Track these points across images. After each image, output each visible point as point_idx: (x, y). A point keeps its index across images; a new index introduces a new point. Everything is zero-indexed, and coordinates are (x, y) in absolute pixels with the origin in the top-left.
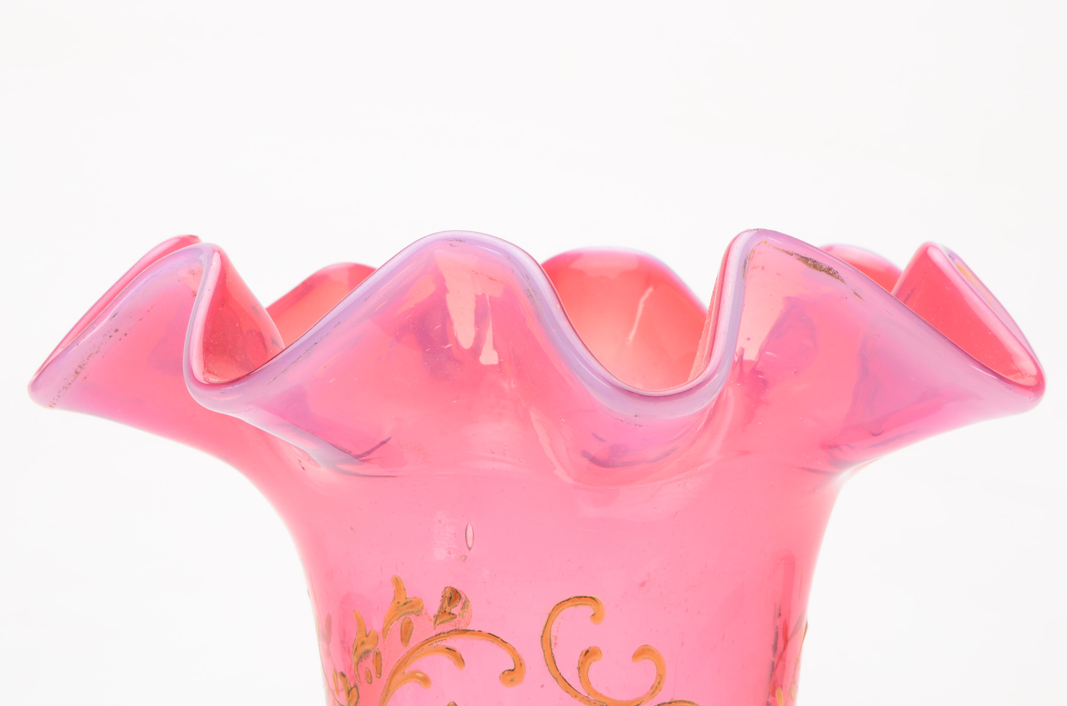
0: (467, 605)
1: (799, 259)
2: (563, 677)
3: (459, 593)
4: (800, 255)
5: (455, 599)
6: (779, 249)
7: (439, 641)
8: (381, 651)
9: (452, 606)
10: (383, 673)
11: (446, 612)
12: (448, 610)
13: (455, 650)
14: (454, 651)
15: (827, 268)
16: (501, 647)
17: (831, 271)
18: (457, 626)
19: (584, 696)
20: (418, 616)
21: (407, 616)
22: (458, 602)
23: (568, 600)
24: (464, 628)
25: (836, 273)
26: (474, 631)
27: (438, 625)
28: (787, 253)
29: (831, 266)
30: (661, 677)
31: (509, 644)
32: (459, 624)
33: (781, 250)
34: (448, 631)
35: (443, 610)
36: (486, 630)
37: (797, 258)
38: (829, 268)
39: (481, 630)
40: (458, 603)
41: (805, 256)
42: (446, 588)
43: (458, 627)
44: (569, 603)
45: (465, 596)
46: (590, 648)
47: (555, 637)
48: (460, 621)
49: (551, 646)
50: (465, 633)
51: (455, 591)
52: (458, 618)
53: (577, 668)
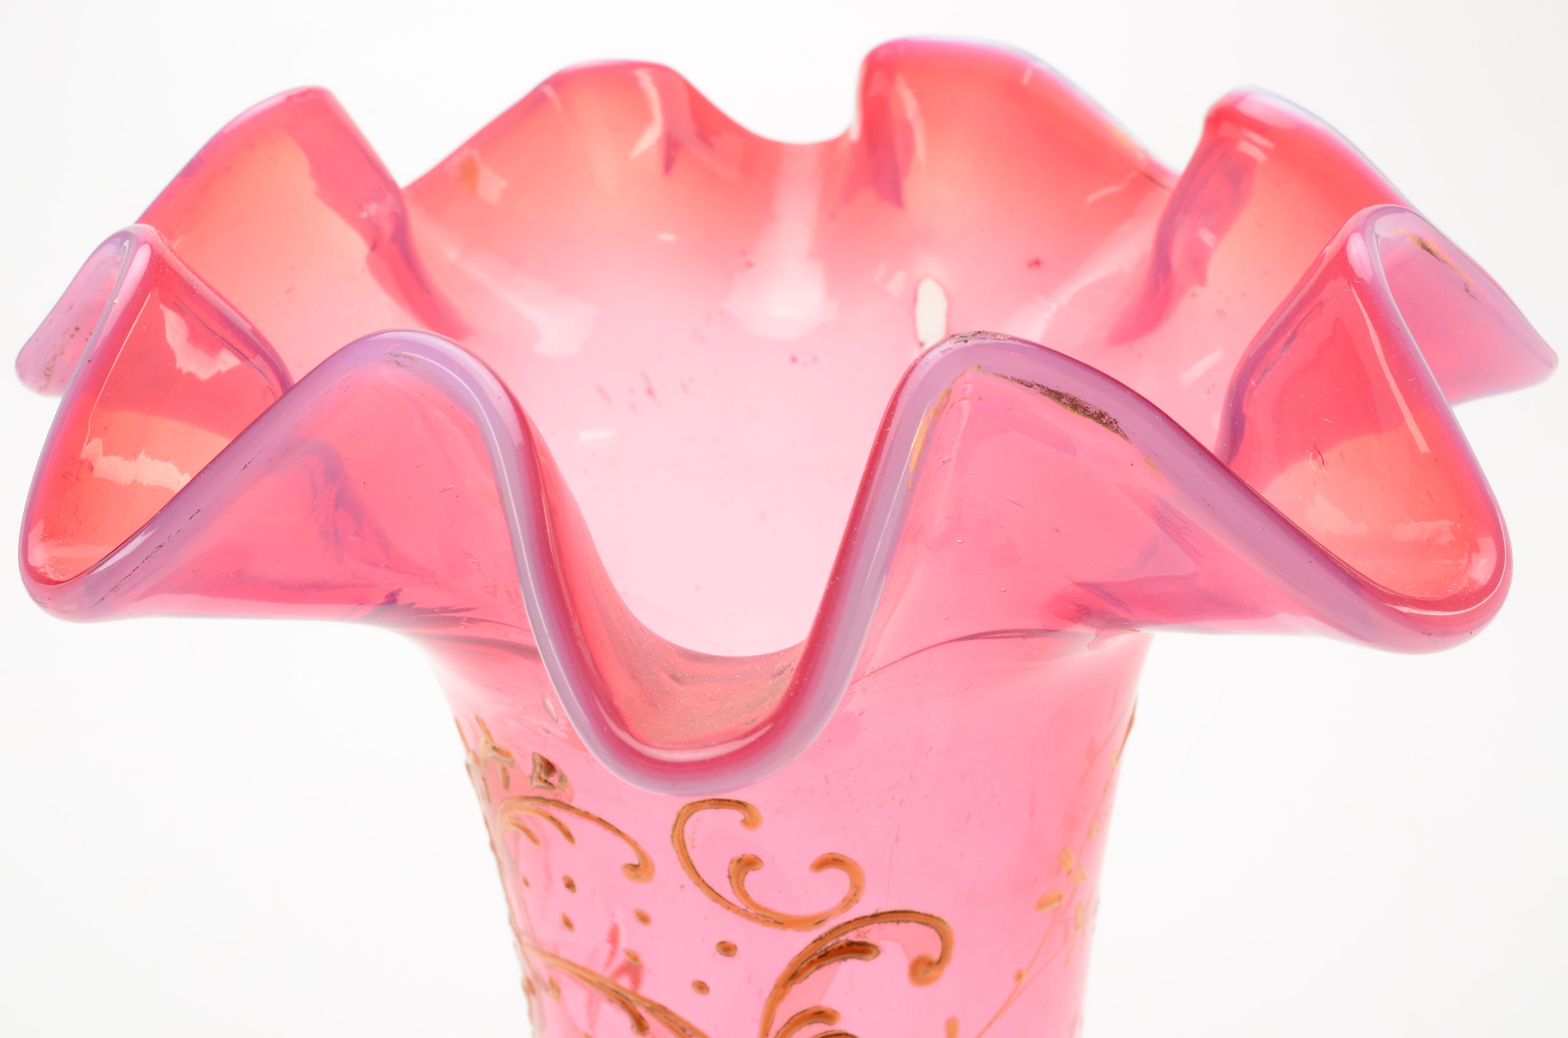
1: (1043, 394)
2: (707, 885)
4: (1046, 387)
5: (549, 769)
6: (1006, 378)
12: (543, 777)
15: (1098, 412)
17: (1104, 418)
19: (741, 908)
20: (511, 767)
23: (703, 801)
24: (567, 803)
25: (1114, 422)
26: (580, 810)
27: (536, 787)
28: (1022, 383)
29: (1104, 409)
30: (859, 888)
32: (560, 796)
33: (1010, 378)
35: (537, 775)
37: (1040, 392)
38: (1101, 413)
40: (553, 774)
41: (1056, 389)
42: (534, 753)
43: (560, 799)
44: (706, 805)
46: (743, 856)
47: (691, 839)
48: (560, 793)
49: (686, 848)
50: (568, 809)
51: (547, 761)
52: (558, 790)
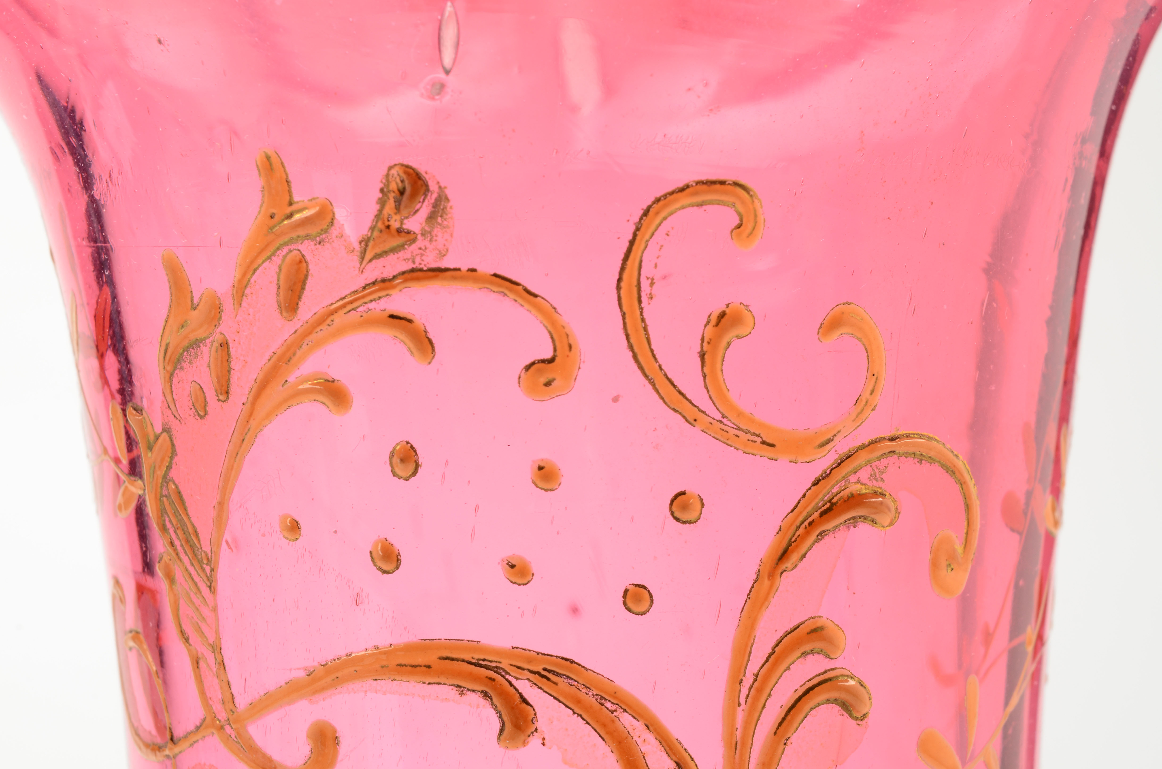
0: (442, 207)
2: (666, 375)
3: (422, 180)
5: (414, 195)
7: (371, 301)
8: (228, 338)
9: (405, 212)
10: (233, 390)
11: (391, 228)
12: (395, 224)
13: (409, 317)
14: (410, 321)
16: (522, 306)
18: (418, 260)
19: (714, 419)
20: (320, 243)
21: (292, 247)
22: (420, 202)
23: (682, 190)
24: (434, 265)
26: (459, 270)
27: (370, 261)
30: (877, 378)
31: (543, 298)
32: (422, 255)
34: (395, 274)
35: (384, 223)
36: (486, 268)
39: (475, 267)
40: (420, 204)
42: (390, 168)
43: (420, 264)
44: (684, 200)
45: (437, 186)
46: (727, 306)
47: (650, 281)
48: (423, 248)
49: (640, 302)
50: (436, 277)
51: (414, 175)
52: (421, 242)
53: (699, 353)
